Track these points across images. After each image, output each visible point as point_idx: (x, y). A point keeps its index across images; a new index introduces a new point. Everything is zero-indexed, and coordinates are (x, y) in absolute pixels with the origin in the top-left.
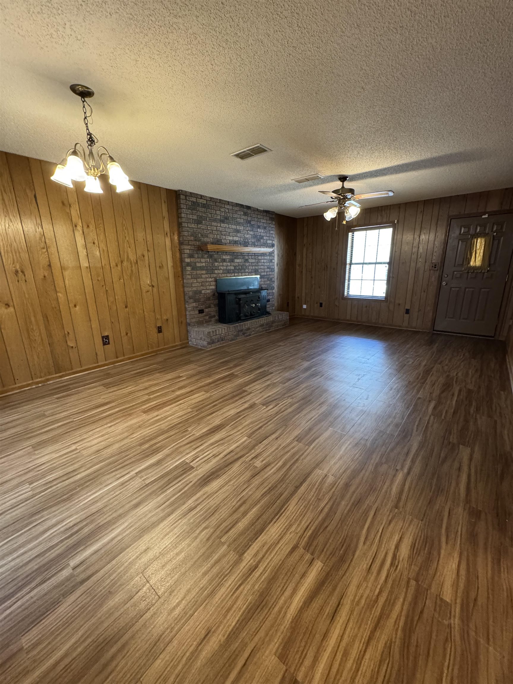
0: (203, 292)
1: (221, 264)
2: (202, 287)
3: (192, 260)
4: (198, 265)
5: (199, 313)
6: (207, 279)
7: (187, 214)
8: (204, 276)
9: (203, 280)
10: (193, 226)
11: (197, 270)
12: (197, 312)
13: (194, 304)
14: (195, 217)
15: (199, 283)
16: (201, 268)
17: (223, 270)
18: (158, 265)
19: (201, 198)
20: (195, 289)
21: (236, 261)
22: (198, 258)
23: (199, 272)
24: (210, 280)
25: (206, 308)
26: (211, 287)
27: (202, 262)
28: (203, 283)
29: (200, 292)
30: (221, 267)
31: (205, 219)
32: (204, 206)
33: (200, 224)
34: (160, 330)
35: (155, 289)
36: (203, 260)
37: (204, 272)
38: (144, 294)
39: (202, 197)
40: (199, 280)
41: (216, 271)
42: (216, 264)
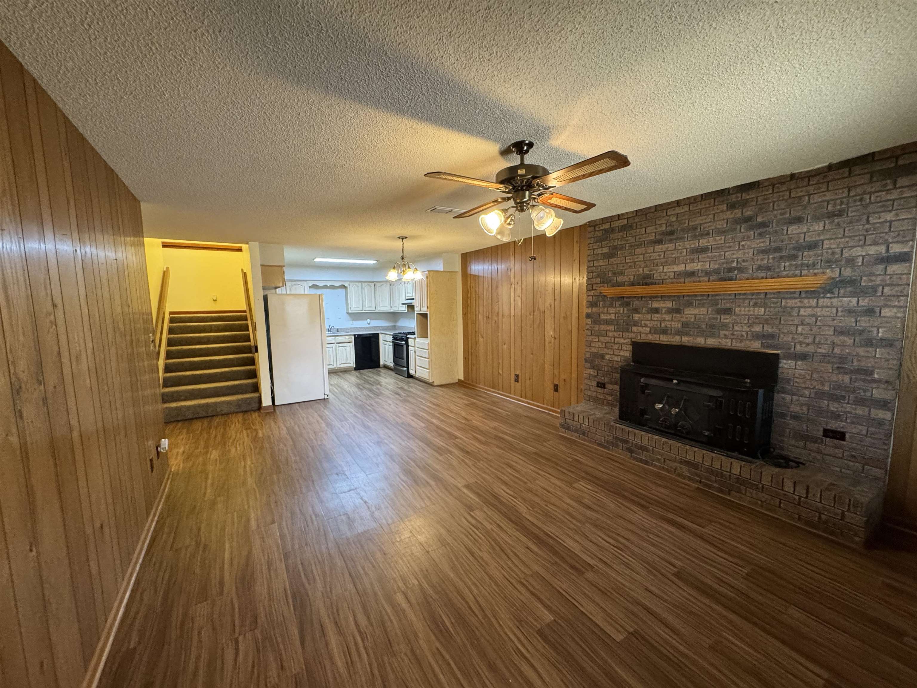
0: (607, 357)
1: (649, 316)
2: (606, 350)
3: (594, 309)
4: (603, 317)
5: (598, 386)
6: (616, 340)
7: (594, 249)
8: (610, 334)
9: (608, 339)
10: (601, 263)
11: (600, 324)
12: (594, 384)
13: (591, 371)
14: (605, 250)
15: (602, 342)
16: (608, 322)
17: (650, 328)
18: (562, 315)
19: (619, 219)
20: (594, 350)
21: (689, 311)
22: (604, 307)
23: (603, 327)
24: (622, 341)
25: (611, 383)
26: (622, 353)
27: (610, 314)
28: (608, 345)
29: (603, 357)
30: (648, 323)
31: (622, 248)
32: (623, 228)
33: (613, 257)
34: (556, 388)
35: (557, 340)
36: (612, 310)
37: (612, 328)
38: (547, 344)
39: (619, 217)
40: (602, 339)
41: (635, 329)
42: (636, 317)
